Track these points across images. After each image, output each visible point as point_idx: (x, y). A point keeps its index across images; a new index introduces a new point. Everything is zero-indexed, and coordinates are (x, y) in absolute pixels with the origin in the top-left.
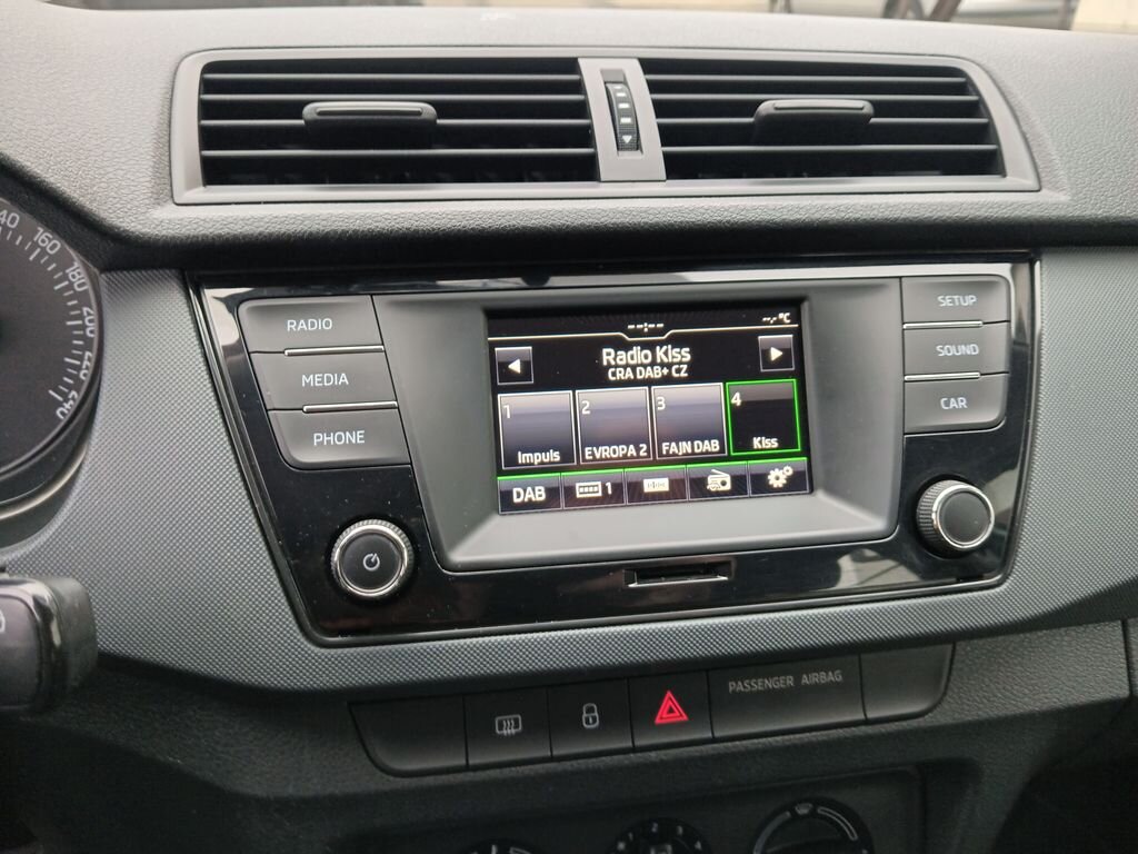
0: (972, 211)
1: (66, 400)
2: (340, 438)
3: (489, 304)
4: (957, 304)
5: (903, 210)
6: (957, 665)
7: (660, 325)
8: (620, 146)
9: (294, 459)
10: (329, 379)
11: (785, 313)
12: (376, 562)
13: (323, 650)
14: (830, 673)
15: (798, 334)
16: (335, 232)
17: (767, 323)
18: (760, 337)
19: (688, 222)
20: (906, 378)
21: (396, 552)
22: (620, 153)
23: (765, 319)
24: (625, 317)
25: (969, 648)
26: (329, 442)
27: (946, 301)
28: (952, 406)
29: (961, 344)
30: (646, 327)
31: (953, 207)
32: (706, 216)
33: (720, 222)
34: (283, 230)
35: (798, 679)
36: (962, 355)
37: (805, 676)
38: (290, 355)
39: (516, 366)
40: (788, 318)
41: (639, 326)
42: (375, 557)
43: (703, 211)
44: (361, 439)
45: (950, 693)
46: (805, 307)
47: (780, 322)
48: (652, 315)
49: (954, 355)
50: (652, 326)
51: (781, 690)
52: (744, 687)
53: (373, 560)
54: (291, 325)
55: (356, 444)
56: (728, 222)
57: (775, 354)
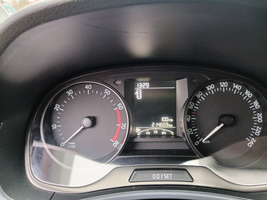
1: (251, 141)
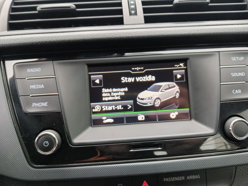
0: (242, 30)
2: (40, 104)
3: (88, 63)
4: (238, 60)
5: (220, 30)
6: (237, 173)
7: (142, 68)
8: (131, 14)
9: (26, 111)
10: (38, 86)
11: (182, 63)
12: (47, 143)
13: (35, 169)
14: (196, 176)
15: (186, 70)
16: (40, 42)
17: (176, 67)
18: (174, 71)
19: (149, 36)
20: (221, 83)
21: (54, 141)
22: (131, 16)
23: (175, 66)
24: (131, 66)
25: (241, 168)
26: (37, 105)
27: (234, 59)
28: (236, 92)
29: (239, 72)
30: (138, 69)
31: (236, 29)
32: (155, 33)
33: (160, 35)
34: (24, 42)
35: (186, 178)
36: (239, 76)
37: (188, 177)
38: (28, 79)
39: (97, 81)
40: (183, 65)
41: (136, 69)
42: (47, 142)
43: (154, 32)
44: (47, 105)
45: (235, 182)
46: (188, 61)
47: (180, 66)
48: (139, 65)
49: (237, 76)
50: (140, 68)
51: (180, 181)
52: (169, 180)
53: (46, 143)
54: (29, 70)
55: (45, 106)
56: (162, 35)
57: (179, 76)
